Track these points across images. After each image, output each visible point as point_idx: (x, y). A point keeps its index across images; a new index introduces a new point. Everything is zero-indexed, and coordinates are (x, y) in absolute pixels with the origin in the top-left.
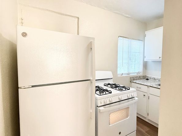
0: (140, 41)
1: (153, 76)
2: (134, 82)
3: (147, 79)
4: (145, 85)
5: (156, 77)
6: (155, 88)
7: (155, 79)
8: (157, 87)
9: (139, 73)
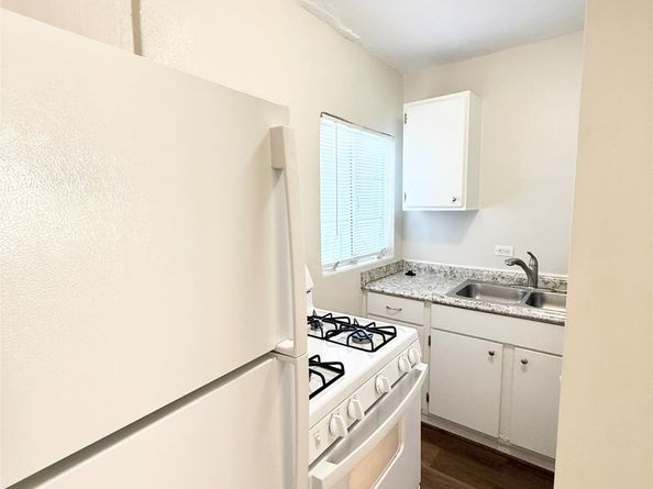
0: (386, 138)
1: (425, 263)
2: (377, 289)
3: (410, 274)
4: (417, 299)
5: (436, 264)
6: (450, 305)
7: (432, 271)
8: (456, 304)
9: (382, 253)
